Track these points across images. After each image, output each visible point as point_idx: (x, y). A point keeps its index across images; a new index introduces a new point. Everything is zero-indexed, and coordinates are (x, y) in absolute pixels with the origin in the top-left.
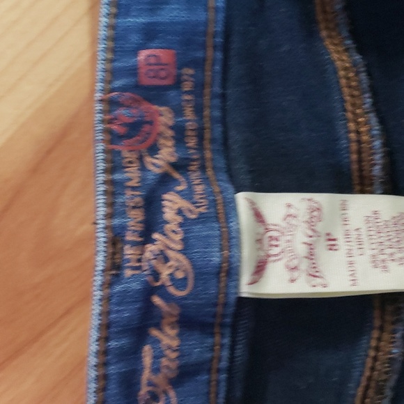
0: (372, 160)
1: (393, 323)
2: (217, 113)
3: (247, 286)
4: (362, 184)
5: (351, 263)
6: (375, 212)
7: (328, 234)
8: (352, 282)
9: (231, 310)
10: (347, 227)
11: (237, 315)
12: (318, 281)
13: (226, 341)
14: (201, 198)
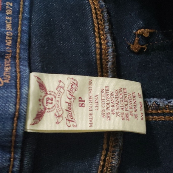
0: (108, 59)
1: (114, 147)
2: (25, 28)
3: (30, 126)
4: (102, 72)
5: (91, 114)
6: (107, 87)
7: (80, 98)
8: (90, 125)
9: (20, 139)
10: (91, 95)
11: (24, 142)
12: (72, 123)
13: (18, 156)
14: (8, 75)
